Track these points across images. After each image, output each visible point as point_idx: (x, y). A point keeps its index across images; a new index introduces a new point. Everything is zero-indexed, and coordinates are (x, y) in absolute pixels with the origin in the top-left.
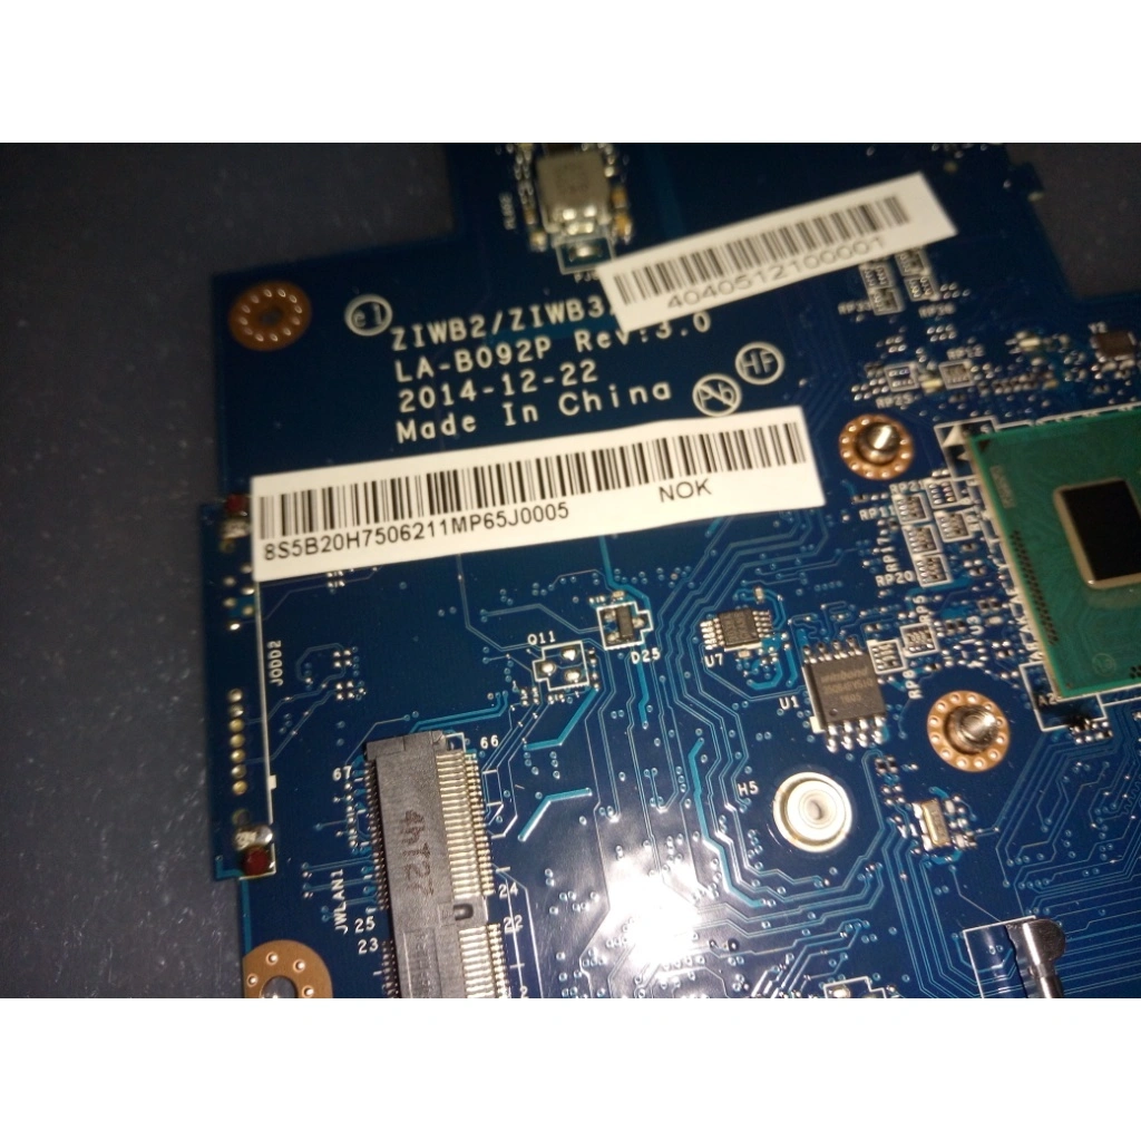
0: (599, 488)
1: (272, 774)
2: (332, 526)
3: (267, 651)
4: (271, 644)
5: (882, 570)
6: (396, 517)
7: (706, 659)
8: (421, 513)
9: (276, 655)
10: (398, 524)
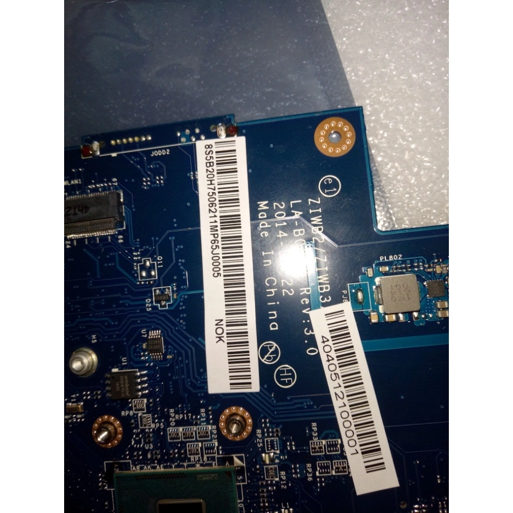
0: (226, 292)
1: (117, 155)
2: (218, 173)
3: (165, 149)
4: (168, 150)
5: (176, 412)
6: (220, 201)
7: (145, 330)
8: (221, 212)
9: (164, 153)
10: (217, 202)
